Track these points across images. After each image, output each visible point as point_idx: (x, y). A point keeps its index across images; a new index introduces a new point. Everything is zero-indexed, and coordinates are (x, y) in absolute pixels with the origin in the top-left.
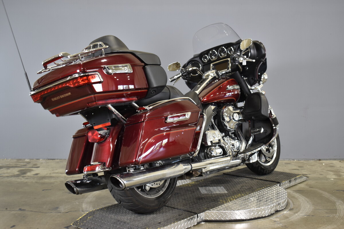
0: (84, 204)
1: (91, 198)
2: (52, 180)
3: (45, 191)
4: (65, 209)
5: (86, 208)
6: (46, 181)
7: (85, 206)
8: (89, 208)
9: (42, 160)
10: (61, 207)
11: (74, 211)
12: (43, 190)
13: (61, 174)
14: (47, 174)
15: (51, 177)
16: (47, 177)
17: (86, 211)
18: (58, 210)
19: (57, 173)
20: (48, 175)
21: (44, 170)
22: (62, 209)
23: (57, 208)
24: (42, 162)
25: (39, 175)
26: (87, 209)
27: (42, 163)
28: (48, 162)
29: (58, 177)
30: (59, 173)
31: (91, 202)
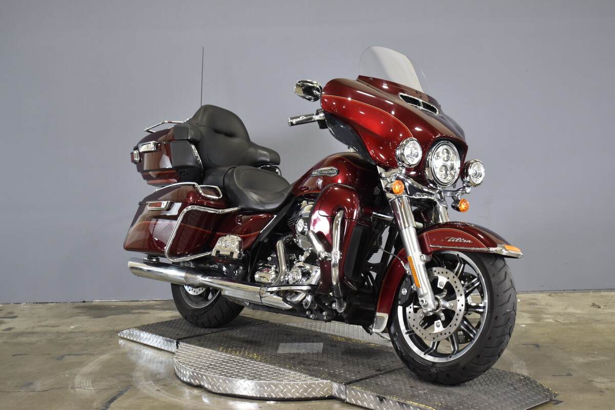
0: (77, 377)
1: (93, 367)
2: (34, 339)
3: (16, 356)
4: (44, 385)
5: (80, 383)
6: (23, 339)
7: (80, 379)
8: (86, 382)
9: (24, 305)
10: (37, 382)
11: (58, 388)
12: (14, 356)
13: (50, 329)
14: (28, 328)
15: (33, 333)
16: (27, 333)
17: (78, 388)
18: (31, 387)
19: (46, 326)
20: (29, 330)
21: (24, 321)
22: (39, 385)
23: (31, 384)
24: (24, 308)
25: (12, 331)
26: (82, 385)
27: (24, 310)
28: (35, 308)
29: (45, 333)
30: (49, 326)
31: (91, 374)
